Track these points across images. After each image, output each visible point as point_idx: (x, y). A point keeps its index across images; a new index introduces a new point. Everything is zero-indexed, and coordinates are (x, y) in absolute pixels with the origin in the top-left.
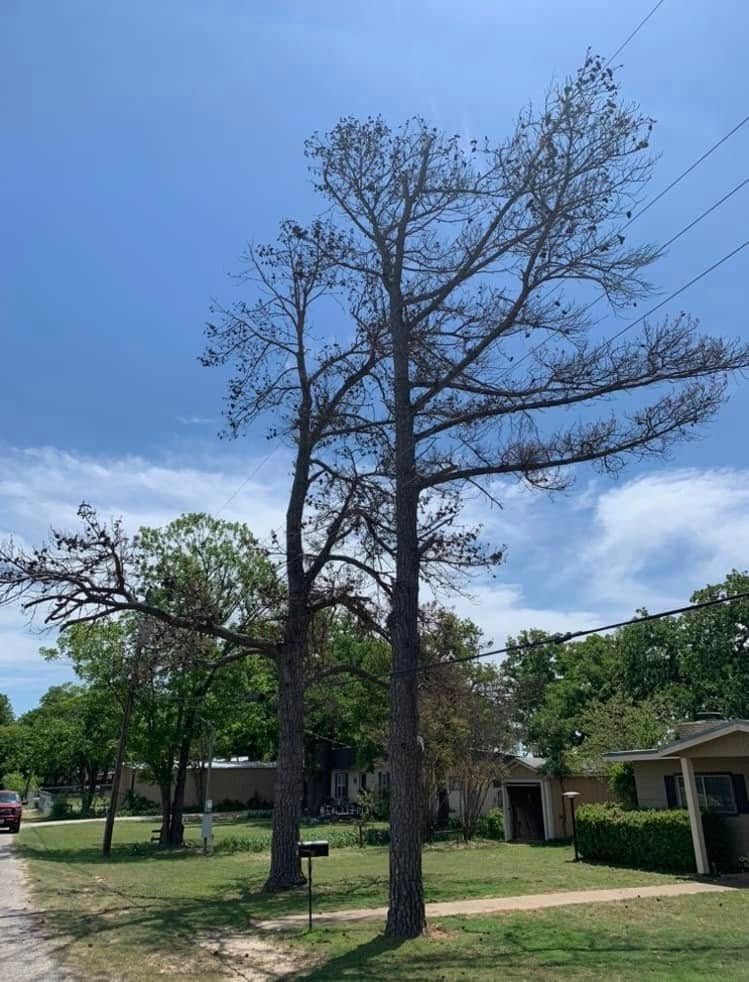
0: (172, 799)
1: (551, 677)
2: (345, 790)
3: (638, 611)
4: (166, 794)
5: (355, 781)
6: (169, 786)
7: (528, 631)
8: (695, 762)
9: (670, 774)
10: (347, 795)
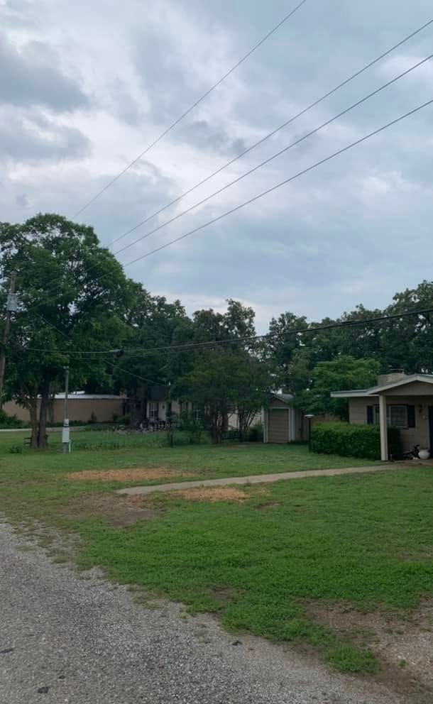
0: (38, 418)
1: (297, 345)
2: (157, 413)
3: (357, 307)
4: (33, 415)
5: (164, 407)
6: (35, 410)
7: (285, 314)
8: (387, 398)
9: (371, 405)
10: (157, 416)
